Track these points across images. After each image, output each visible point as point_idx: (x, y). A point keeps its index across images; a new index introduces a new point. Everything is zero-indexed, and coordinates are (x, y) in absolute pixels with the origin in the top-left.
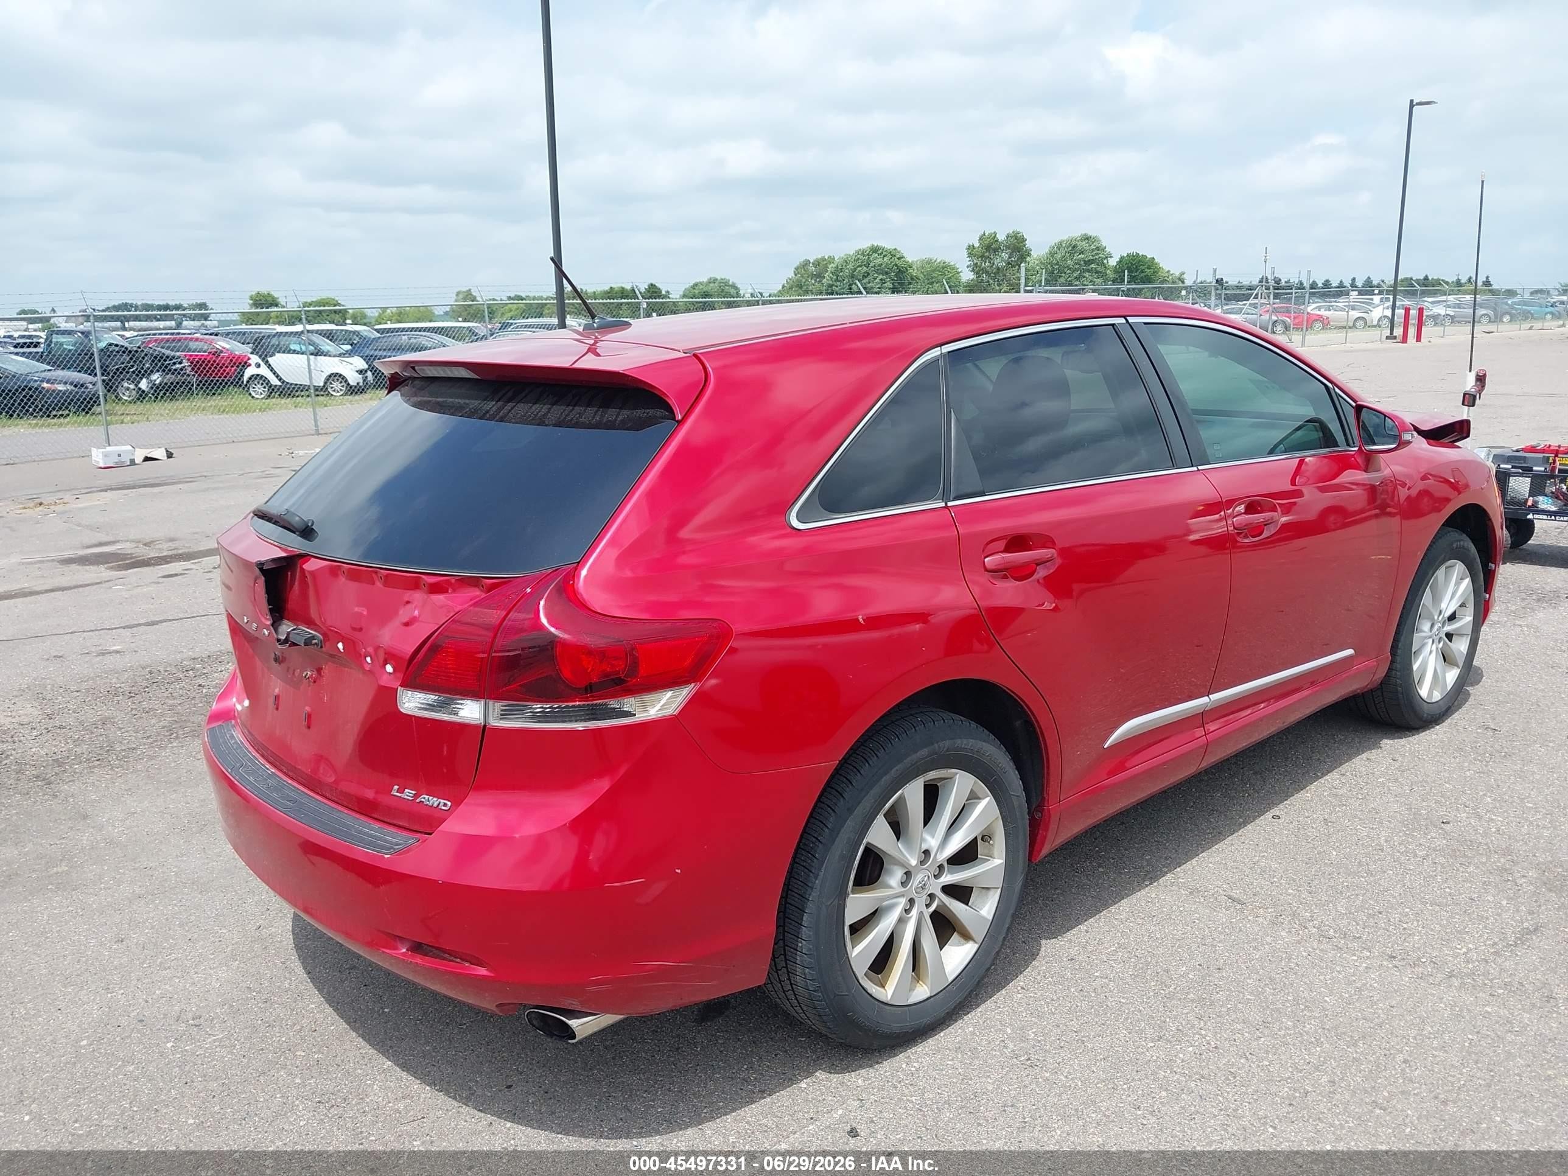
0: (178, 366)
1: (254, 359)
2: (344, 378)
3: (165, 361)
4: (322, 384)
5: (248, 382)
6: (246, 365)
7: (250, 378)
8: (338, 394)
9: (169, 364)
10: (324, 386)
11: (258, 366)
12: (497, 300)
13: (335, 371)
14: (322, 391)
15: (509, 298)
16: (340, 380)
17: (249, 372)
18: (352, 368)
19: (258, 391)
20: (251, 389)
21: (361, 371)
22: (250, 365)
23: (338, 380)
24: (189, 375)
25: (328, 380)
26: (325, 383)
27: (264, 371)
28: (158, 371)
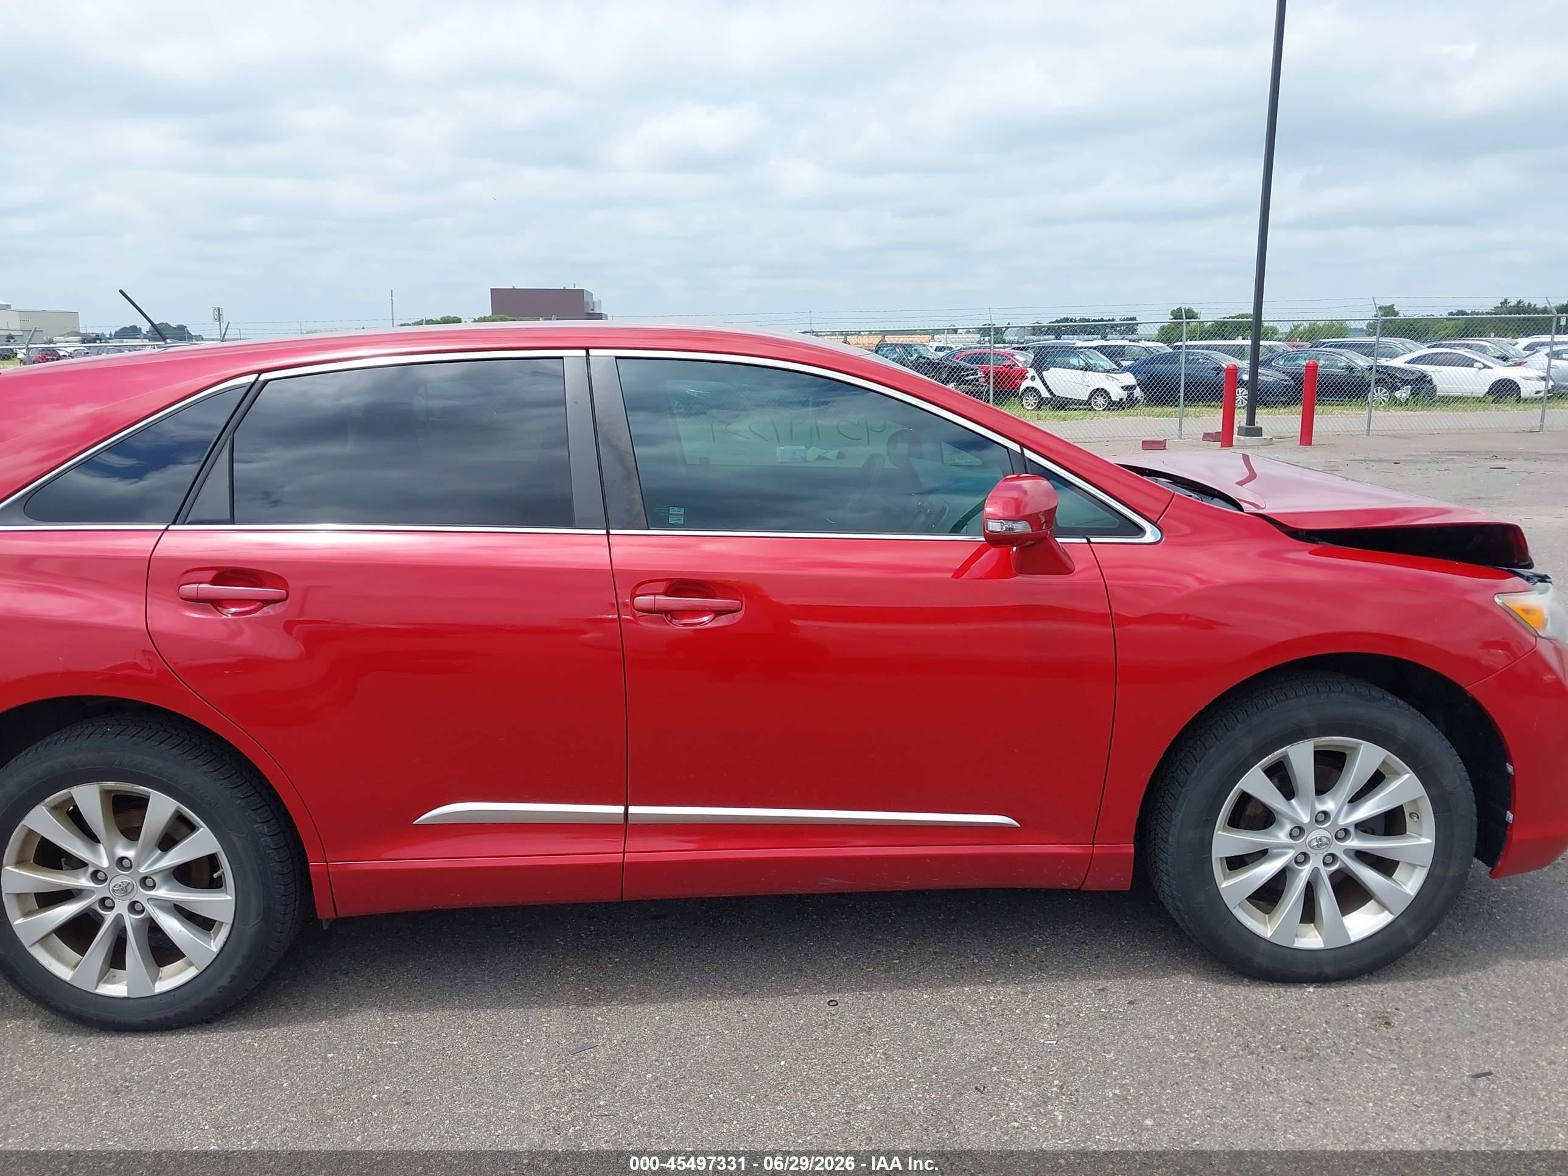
0: (971, 377)
1: (1032, 372)
2: (1108, 394)
3: (960, 372)
4: (1086, 399)
5: (1022, 394)
6: (1024, 378)
7: (1025, 391)
8: (1101, 409)
9: (963, 376)
10: (1088, 401)
11: (1033, 378)
12: (1467, 314)
13: (1100, 386)
14: (1087, 405)
15: (1451, 314)
16: (1105, 395)
17: (1026, 384)
18: (1116, 384)
19: (1031, 401)
20: (1024, 401)
21: (1127, 388)
22: (1027, 378)
23: (1102, 395)
24: (982, 386)
25: (1093, 395)
26: (1090, 398)
27: (1038, 384)
28: (953, 381)
